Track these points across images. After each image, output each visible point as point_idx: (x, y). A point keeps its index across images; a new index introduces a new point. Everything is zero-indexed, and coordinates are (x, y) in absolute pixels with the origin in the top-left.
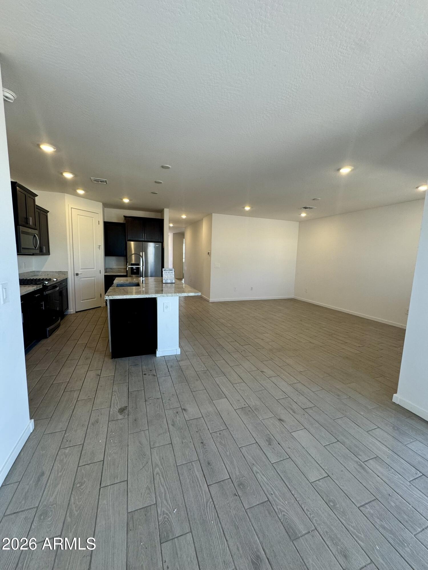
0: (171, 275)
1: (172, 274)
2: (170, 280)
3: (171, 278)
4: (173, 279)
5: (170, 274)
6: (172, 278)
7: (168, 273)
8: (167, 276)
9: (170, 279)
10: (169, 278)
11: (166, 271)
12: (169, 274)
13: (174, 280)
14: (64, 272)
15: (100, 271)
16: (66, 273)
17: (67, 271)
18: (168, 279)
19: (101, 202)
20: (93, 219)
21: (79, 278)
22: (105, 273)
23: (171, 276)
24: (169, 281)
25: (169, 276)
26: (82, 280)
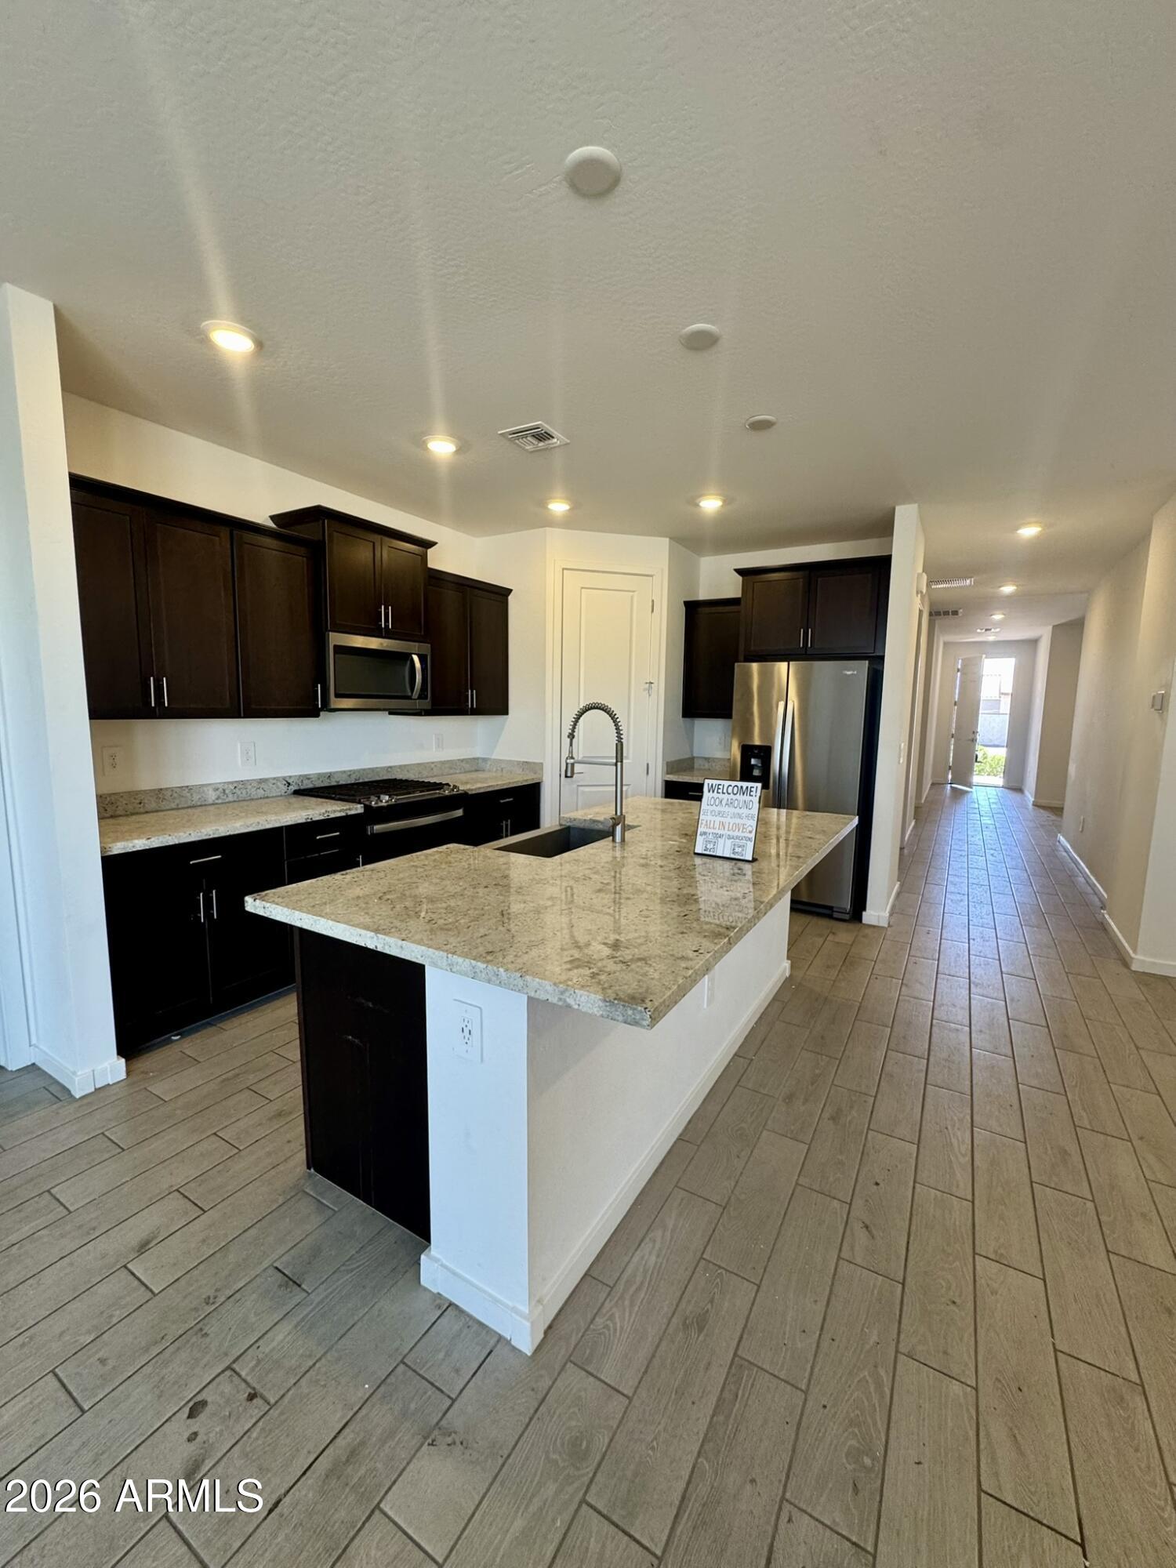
0: (740, 816)
1: (744, 811)
2: (729, 843)
3: (736, 834)
4: (750, 839)
5: (737, 810)
6: (740, 834)
7: (729, 804)
8: (718, 819)
9: (730, 837)
10: (726, 832)
11: (721, 796)
12: (732, 810)
13: (750, 845)
14: (534, 763)
15: (648, 765)
16: (538, 767)
17: (542, 764)
18: (721, 836)
19: (666, 537)
20: (632, 597)
21: (575, 786)
22: (668, 773)
23: (738, 821)
24: (724, 849)
25: (726, 820)
26: (583, 792)
